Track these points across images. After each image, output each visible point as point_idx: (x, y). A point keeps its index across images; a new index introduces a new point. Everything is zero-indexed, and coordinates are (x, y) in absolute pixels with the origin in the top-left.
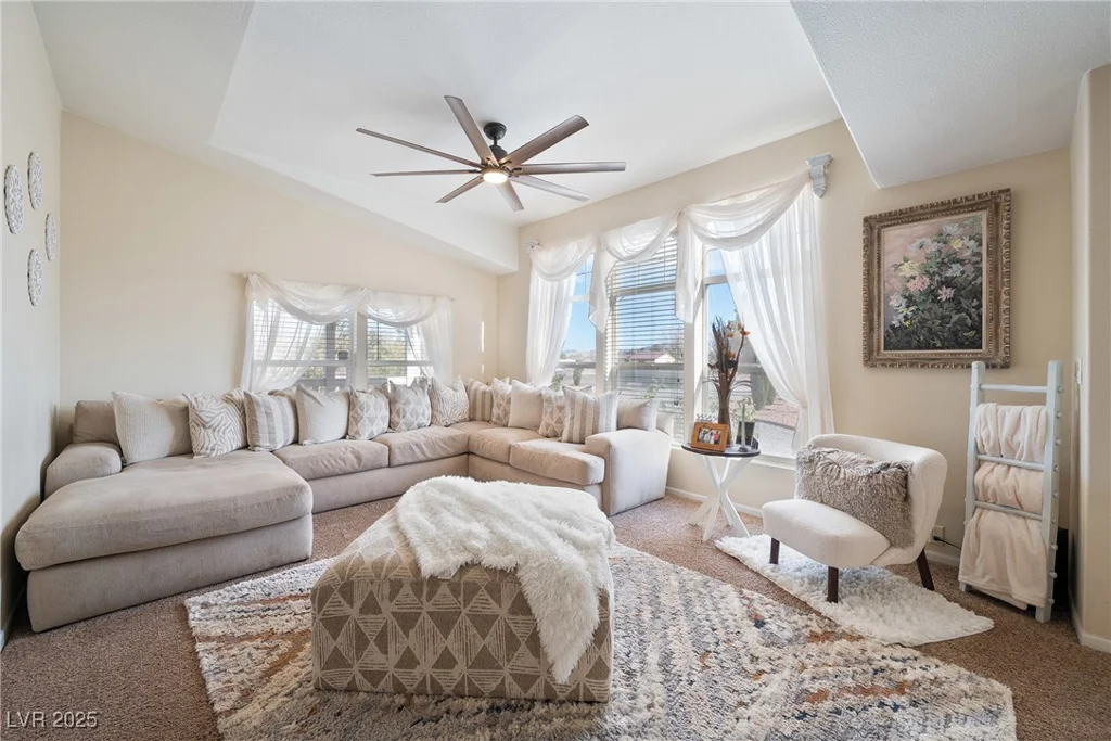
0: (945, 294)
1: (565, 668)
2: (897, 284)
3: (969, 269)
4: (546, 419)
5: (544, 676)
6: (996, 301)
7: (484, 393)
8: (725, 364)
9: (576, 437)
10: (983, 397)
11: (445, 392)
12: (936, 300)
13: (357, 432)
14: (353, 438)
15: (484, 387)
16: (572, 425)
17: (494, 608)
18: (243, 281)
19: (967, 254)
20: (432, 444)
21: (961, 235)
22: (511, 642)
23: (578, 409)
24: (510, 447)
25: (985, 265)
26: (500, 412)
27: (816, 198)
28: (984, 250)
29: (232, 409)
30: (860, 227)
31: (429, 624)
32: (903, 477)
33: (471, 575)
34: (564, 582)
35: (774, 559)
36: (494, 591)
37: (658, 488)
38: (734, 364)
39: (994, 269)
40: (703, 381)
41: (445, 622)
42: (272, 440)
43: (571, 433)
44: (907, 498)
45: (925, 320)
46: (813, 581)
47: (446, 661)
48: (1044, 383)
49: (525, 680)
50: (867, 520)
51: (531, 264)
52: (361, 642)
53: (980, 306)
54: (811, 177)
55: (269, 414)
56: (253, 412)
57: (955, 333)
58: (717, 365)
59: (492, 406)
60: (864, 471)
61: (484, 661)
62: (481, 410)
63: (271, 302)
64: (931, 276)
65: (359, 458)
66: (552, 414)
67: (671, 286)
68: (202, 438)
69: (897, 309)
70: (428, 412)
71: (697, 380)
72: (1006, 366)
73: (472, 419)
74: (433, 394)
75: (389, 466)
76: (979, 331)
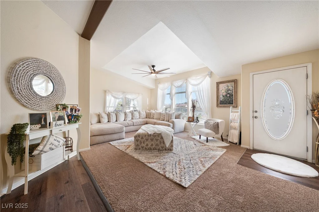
0: (228, 95)
1: (168, 145)
2: (221, 94)
3: (232, 91)
4: (162, 117)
5: (165, 147)
6: (235, 97)
7: (149, 113)
8: (194, 107)
9: (167, 120)
10: (232, 112)
11: (142, 112)
12: (227, 96)
13: (127, 120)
14: (126, 121)
15: (149, 112)
16: (167, 118)
17: (158, 138)
18: (105, 91)
19: (231, 89)
20: (140, 122)
21: (231, 86)
22: (161, 142)
23: (168, 115)
24: (155, 122)
25: (233, 91)
26: (152, 116)
27: (209, 78)
28: (233, 88)
29: (106, 115)
30: (216, 84)
31: (150, 140)
32: (218, 124)
33: (155, 134)
34: (167, 135)
35: (200, 138)
36: (158, 136)
37: (183, 130)
38: (195, 107)
39: (235, 92)
40: (191, 110)
41: (152, 140)
42: (113, 121)
43: (166, 120)
44: (218, 127)
45: (225, 100)
46: (205, 140)
47: (152, 145)
48: (239, 110)
49: (162, 147)
50: (213, 131)
51: (158, 87)
52: (141, 143)
53: (233, 98)
54: (208, 75)
55: (112, 116)
56: (110, 115)
57: (230, 102)
58: (192, 107)
59: (150, 115)
60: (213, 123)
61: (157, 145)
62: (148, 116)
63: (110, 95)
64: (226, 92)
65: (128, 124)
66: (163, 116)
67: (185, 92)
68: (102, 120)
69: (221, 98)
70: (139, 116)
71: (190, 110)
72: (236, 107)
73: (146, 118)
74: (139, 113)
75: (133, 126)
76: (233, 102)
